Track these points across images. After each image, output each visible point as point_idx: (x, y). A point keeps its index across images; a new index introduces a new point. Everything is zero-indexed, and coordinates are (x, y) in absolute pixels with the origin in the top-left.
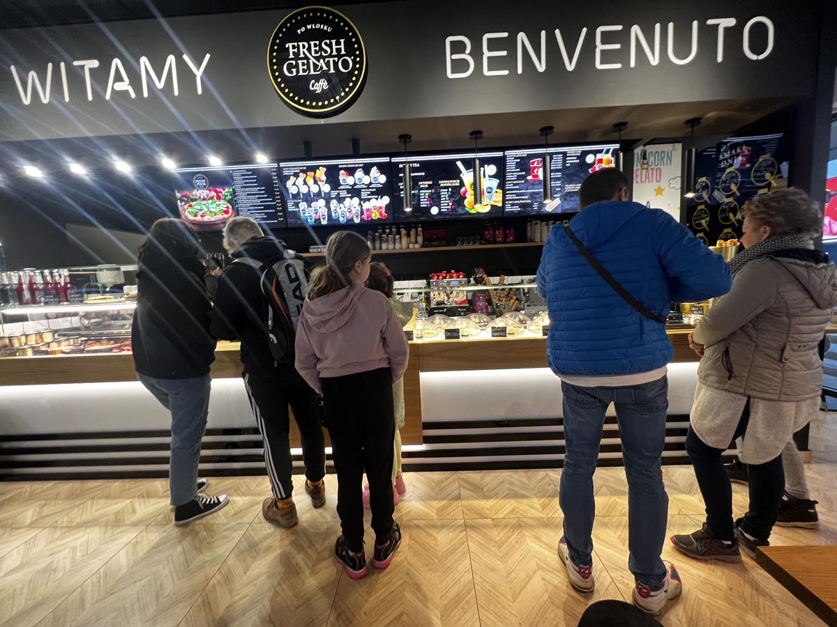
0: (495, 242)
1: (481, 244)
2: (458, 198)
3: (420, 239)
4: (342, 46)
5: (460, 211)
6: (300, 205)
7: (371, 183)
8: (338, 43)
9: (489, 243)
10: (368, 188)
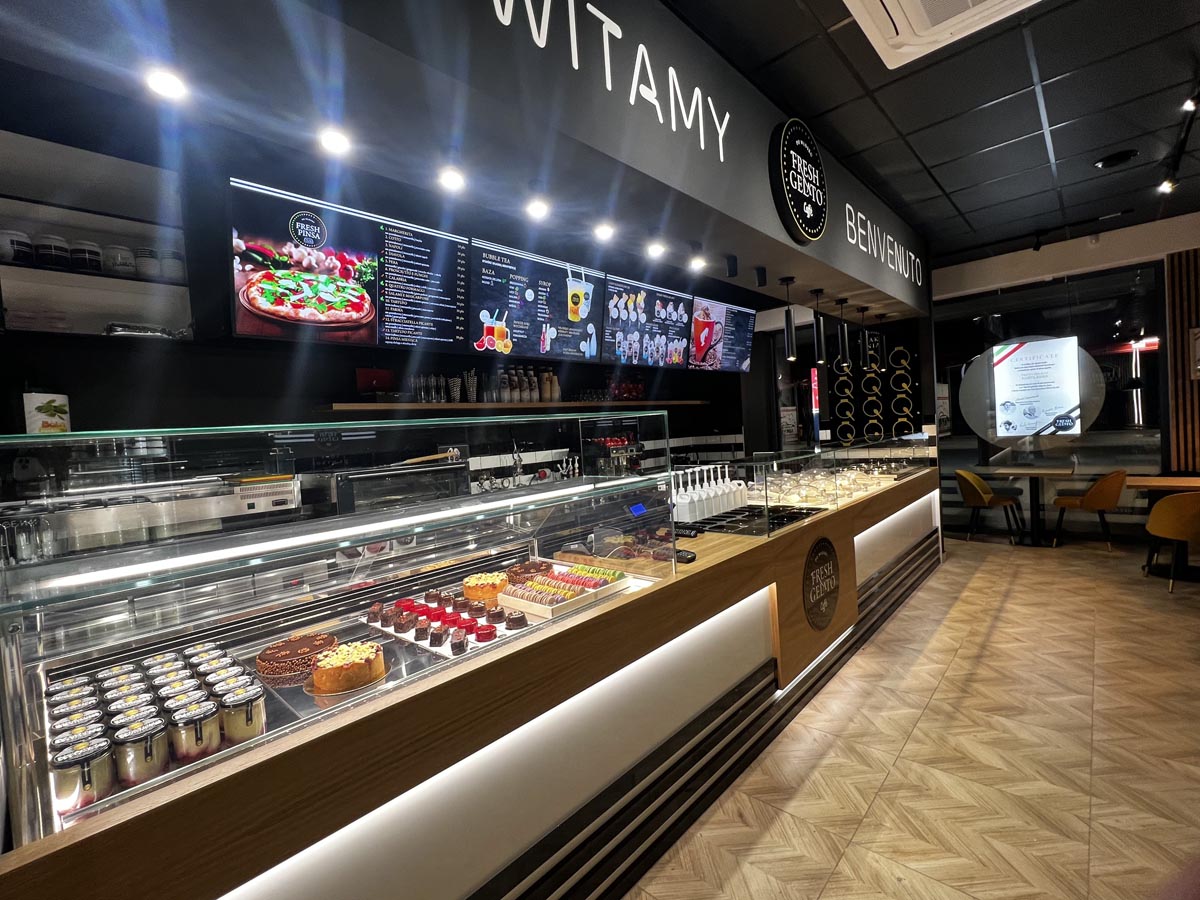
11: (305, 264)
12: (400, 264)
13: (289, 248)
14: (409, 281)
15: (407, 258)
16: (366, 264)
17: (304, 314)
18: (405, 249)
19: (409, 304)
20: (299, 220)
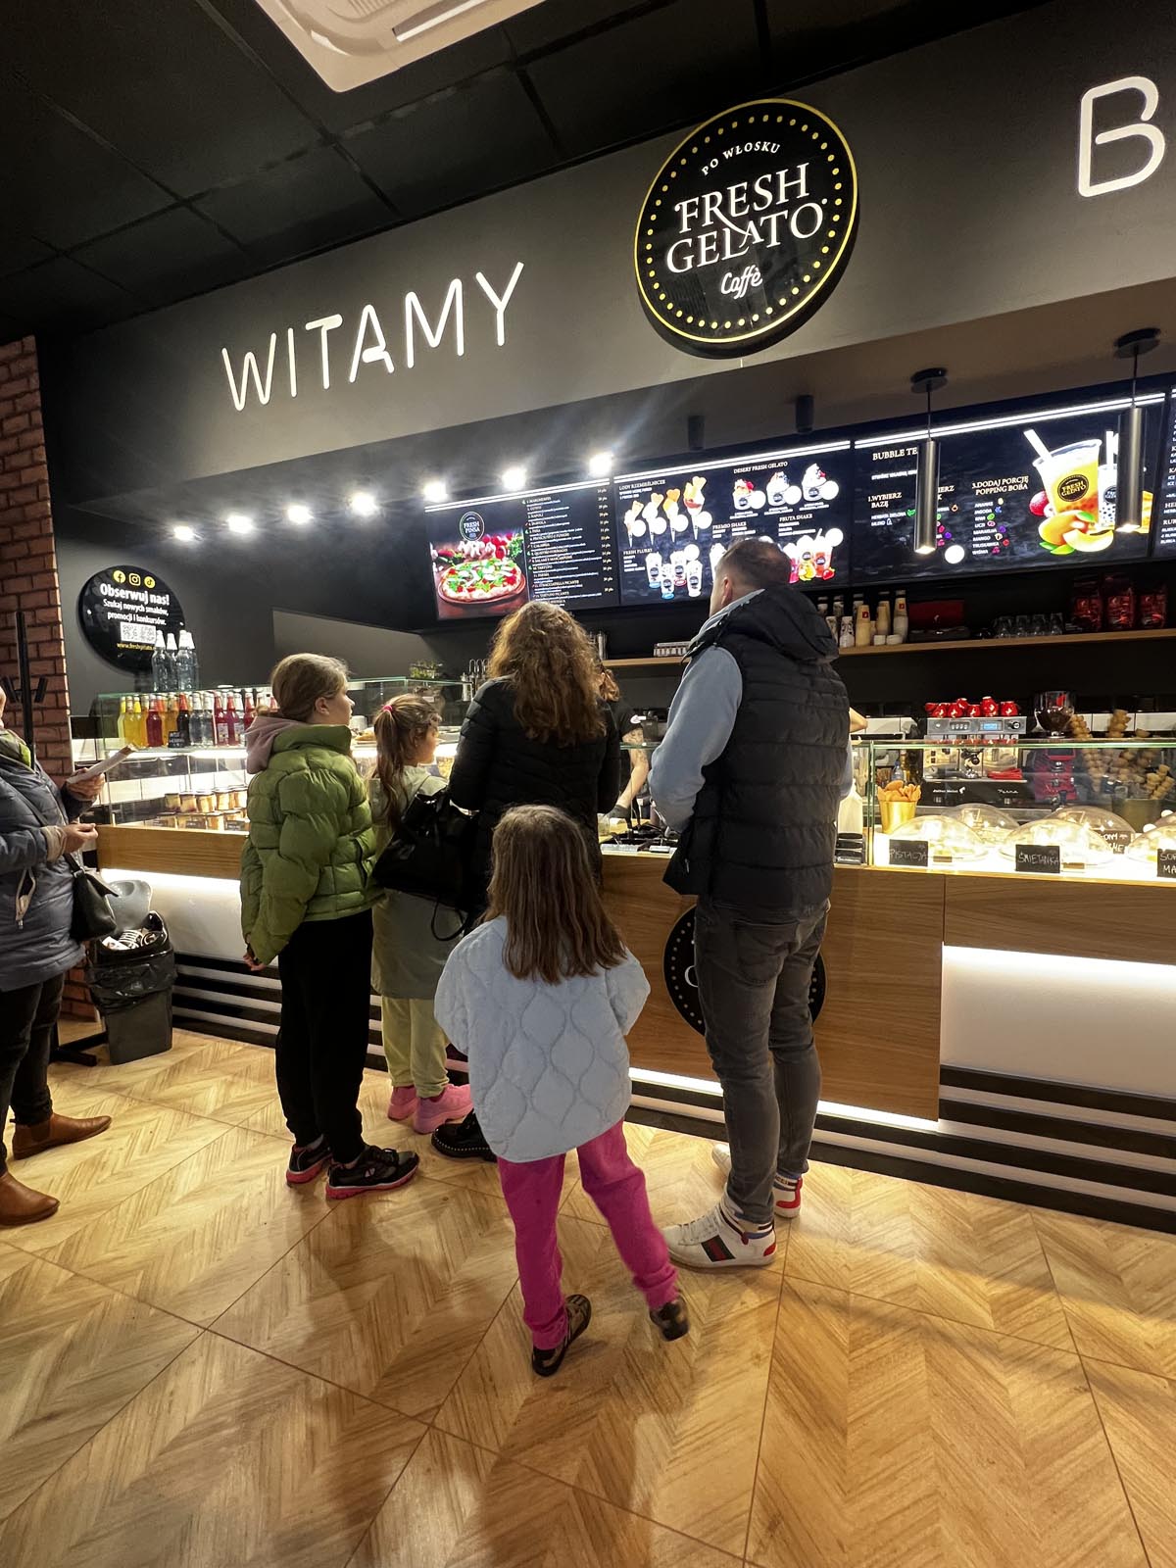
0: (1107, 627)
1: (1065, 632)
2: (1020, 521)
3: (901, 624)
4: (802, 181)
5: (1024, 551)
6: (648, 559)
7: (803, 502)
8: (792, 175)
9: (1088, 628)
10: (796, 512)
11: (472, 555)
12: (543, 531)
13: (462, 545)
14: (552, 544)
15: (549, 522)
16: (513, 541)
17: (476, 595)
18: (545, 515)
19: (555, 566)
20: (465, 521)
